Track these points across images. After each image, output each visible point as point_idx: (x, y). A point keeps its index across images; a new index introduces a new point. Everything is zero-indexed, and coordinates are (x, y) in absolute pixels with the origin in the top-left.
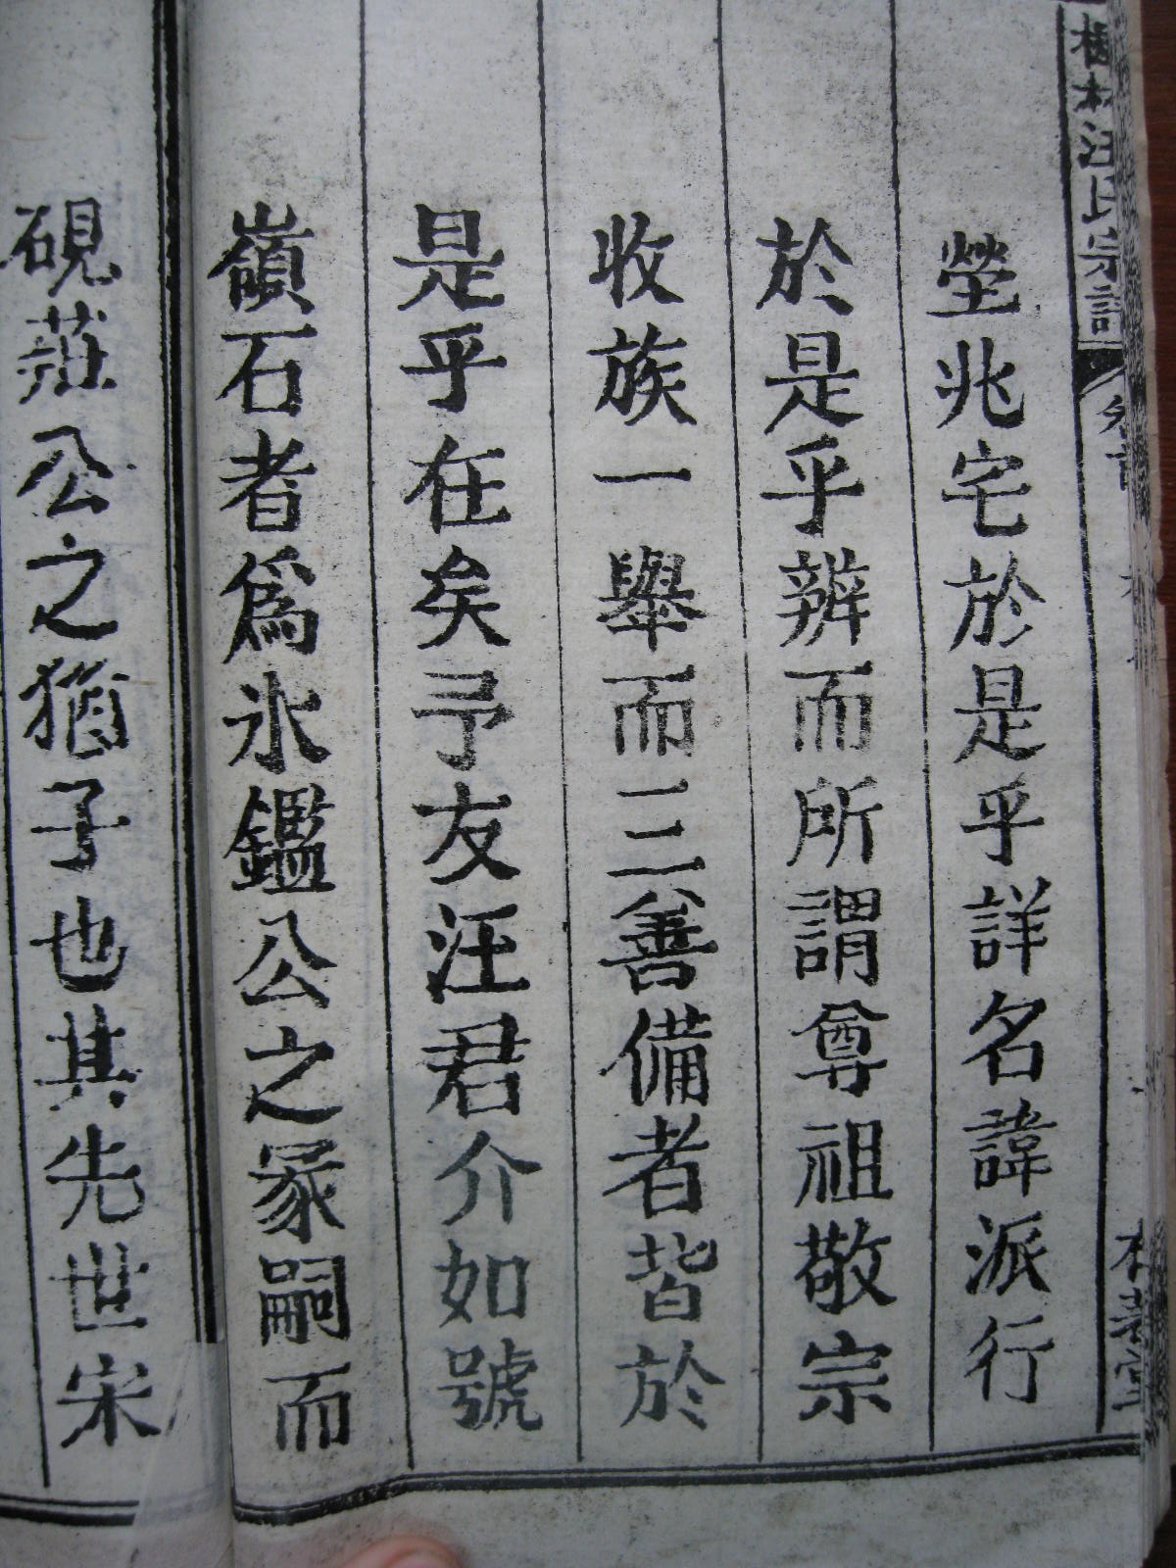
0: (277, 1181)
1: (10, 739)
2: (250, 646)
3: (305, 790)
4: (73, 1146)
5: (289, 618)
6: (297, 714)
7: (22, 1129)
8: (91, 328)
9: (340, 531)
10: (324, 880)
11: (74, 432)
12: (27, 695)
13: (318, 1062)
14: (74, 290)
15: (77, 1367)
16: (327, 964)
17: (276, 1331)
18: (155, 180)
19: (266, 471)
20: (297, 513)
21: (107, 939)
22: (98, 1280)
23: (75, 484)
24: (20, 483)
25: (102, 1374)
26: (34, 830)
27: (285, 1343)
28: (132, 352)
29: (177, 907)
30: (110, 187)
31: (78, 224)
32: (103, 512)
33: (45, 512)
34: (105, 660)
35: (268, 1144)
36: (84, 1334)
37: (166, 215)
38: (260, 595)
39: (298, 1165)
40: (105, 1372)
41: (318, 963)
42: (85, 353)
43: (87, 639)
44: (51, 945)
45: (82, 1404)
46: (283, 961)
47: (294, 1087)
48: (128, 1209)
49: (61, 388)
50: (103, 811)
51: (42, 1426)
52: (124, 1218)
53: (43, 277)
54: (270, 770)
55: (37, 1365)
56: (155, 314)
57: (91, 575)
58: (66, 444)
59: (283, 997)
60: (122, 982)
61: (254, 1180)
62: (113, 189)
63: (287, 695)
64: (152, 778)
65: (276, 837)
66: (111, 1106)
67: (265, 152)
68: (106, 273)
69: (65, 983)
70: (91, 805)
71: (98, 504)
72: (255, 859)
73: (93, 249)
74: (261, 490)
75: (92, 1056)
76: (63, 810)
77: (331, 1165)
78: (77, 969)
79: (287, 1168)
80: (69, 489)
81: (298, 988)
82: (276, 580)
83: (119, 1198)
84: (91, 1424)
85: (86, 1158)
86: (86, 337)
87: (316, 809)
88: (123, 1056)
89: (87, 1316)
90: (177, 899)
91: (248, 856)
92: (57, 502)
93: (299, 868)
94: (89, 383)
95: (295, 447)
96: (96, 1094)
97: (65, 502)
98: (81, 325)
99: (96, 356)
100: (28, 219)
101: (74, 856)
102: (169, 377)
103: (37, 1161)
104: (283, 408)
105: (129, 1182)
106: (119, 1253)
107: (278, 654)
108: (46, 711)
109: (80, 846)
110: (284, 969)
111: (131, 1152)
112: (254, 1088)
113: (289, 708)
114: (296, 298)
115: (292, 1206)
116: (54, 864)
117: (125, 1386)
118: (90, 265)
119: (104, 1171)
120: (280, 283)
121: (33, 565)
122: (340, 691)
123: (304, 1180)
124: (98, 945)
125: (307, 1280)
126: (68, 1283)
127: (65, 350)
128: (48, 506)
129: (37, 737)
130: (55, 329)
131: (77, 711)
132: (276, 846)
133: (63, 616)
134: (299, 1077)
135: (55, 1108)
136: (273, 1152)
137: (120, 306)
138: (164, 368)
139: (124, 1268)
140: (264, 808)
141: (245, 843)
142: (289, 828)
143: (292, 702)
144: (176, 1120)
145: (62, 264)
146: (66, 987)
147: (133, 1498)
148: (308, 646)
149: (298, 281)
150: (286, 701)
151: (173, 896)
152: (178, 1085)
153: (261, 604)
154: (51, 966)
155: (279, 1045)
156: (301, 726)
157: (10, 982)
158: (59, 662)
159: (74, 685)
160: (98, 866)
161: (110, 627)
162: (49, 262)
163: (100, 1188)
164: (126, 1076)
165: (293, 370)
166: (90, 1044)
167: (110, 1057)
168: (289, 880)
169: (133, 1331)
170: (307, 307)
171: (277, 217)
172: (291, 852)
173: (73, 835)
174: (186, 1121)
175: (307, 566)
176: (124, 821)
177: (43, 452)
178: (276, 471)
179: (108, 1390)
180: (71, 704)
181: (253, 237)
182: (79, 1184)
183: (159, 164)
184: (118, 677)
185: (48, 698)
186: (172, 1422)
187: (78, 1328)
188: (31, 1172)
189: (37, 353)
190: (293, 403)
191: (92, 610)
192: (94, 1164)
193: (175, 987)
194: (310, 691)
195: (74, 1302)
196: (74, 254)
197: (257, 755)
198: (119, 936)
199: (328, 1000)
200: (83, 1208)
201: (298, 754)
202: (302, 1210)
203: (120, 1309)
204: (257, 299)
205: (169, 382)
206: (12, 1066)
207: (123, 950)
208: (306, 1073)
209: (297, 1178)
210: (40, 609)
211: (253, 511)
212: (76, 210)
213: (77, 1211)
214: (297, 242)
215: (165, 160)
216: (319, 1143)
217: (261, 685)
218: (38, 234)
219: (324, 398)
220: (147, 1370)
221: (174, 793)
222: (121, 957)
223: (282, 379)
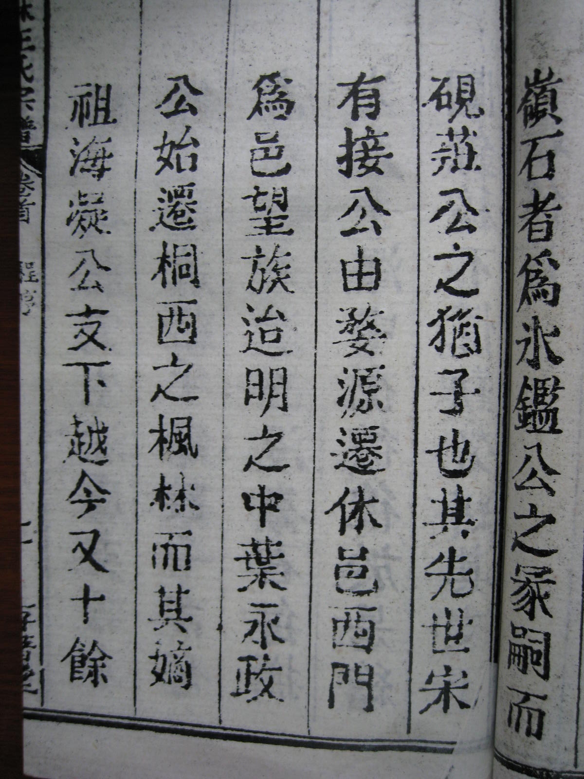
0: (522, 584)
1: (420, 346)
2: (527, 302)
3: (549, 379)
4: (441, 557)
5: (546, 287)
6: (547, 339)
7: (414, 549)
8: (470, 139)
9: (574, 240)
10: (557, 428)
11: (461, 192)
12: (432, 324)
13: (547, 525)
14: (461, 120)
15: (432, 672)
16: (555, 473)
17: (513, 663)
18: (500, 66)
19: (537, 211)
20: (551, 231)
21: (466, 451)
22: (448, 627)
23: (461, 218)
24: (432, 216)
25: (445, 676)
26: (431, 394)
27: (517, 670)
28: (489, 152)
29: (498, 437)
30: (479, 69)
31: (463, 87)
32: (474, 233)
33: (445, 231)
34: (472, 308)
35: (520, 564)
36: (438, 655)
37: (506, 83)
38: (532, 275)
39: (533, 578)
40: (447, 675)
41: (551, 472)
42: (466, 152)
43: (464, 297)
44: (437, 453)
45: (433, 691)
46: (533, 469)
47: (534, 536)
48: (466, 591)
49: (455, 169)
50: (468, 386)
51: (410, 703)
52: (463, 595)
53: (446, 113)
54: (533, 368)
55: (410, 672)
56: (499, 133)
57: (467, 264)
58: (456, 197)
59: (532, 488)
60: (472, 473)
61: (512, 581)
62: (481, 70)
63: (543, 328)
64: (491, 370)
65: (534, 403)
66: (462, 537)
67: (539, 42)
68: (477, 112)
69: (443, 473)
70: (462, 382)
71: (471, 229)
72: (524, 414)
73: (471, 100)
74: (534, 221)
75: (454, 511)
76: (448, 384)
77: (548, 581)
78: (450, 466)
79: (527, 578)
80: (457, 220)
81: (539, 484)
82: (540, 268)
83: (462, 585)
84: (437, 702)
85: (447, 564)
86: (467, 144)
87: (555, 389)
88: (470, 512)
89: (440, 645)
90: (498, 433)
91: (521, 412)
92: (451, 226)
93: (544, 420)
94: (468, 167)
95: (551, 196)
96: (455, 531)
97: (455, 227)
98: (465, 138)
99: (472, 154)
100: (438, 84)
101: (453, 408)
102: (506, 166)
103: (420, 565)
104: (546, 176)
105: (467, 577)
106: (459, 614)
107: (540, 307)
108: (442, 332)
109: (455, 403)
110: (534, 473)
111: (469, 562)
112: (516, 534)
113: (543, 335)
114: (553, 116)
115: (527, 599)
116: (441, 411)
117: (456, 682)
118: (470, 108)
119: (455, 571)
120: (545, 110)
121: (437, 258)
122: (571, 327)
123: (534, 586)
124: (461, 454)
125: (530, 641)
126: (432, 628)
127: (456, 150)
128: (446, 229)
129: (436, 346)
130: (451, 139)
131: (457, 333)
132: (533, 408)
133: (452, 285)
134: (537, 532)
135: (433, 538)
136: (521, 569)
137: (483, 129)
138: (504, 161)
139: (461, 621)
140: (529, 387)
141: (520, 406)
142: (540, 399)
143: (545, 332)
144: (490, 546)
145: (456, 107)
146: (444, 475)
147: (454, 740)
148: (554, 302)
149: (554, 107)
150: (542, 332)
151: (497, 431)
152: (493, 529)
153: (532, 280)
154: (437, 464)
155: (528, 513)
156: (549, 345)
157: (413, 472)
158: (449, 308)
159: (456, 320)
160: (464, 414)
161: (475, 292)
162: (449, 106)
163: (453, 580)
164: (470, 523)
165: (551, 155)
166: (454, 505)
167: (463, 512)
168: (539, 426)
169: (462, 653)
170: (559, 120)
171: (544, 76)
172: (541, 411)
173: (452, 397)
174: (495, 547)
175: (556, 260)
176: (477, 391)
177: (444, 201)
178: (541, 210)
179: (447, 684)
180: (455, 330)
181: (533, 88)
182: (442, 577)
183: (503, 57)
184: (478, 317)
185: (443, 326)
186: (476, 702)
187: (435, 652)
188: (416, 571)
189: (442, 151)
190: (550, 173)
191: (467, 283)
192: (451, 567)
193: (495, 478)
194: (555, 326)
195: (434, 638)
196: (462, 102)
197: (527, 359)
198: (472, 450)
199: (554, 492)
200: (443, 590)
201: (547, 360)
202: (532, 602)
203: (457, 643)
204: (534, 120)
205: (506, 168)
206: (411, 516)
207: (473, 457)
208: (540, 530)
209: (532, 585)
210: (440, 280)
211: (531, 232)
212: (463, 80)
213: (440, 591)
214: (553, 86)
215: (505, 55)
216: (544, 568)
217: (531, 323)
218: (443, 91)
219: (566, 169)
220: (467, 675)
221: (500, 379)
222: (472, 461)
223: (545, 161)
